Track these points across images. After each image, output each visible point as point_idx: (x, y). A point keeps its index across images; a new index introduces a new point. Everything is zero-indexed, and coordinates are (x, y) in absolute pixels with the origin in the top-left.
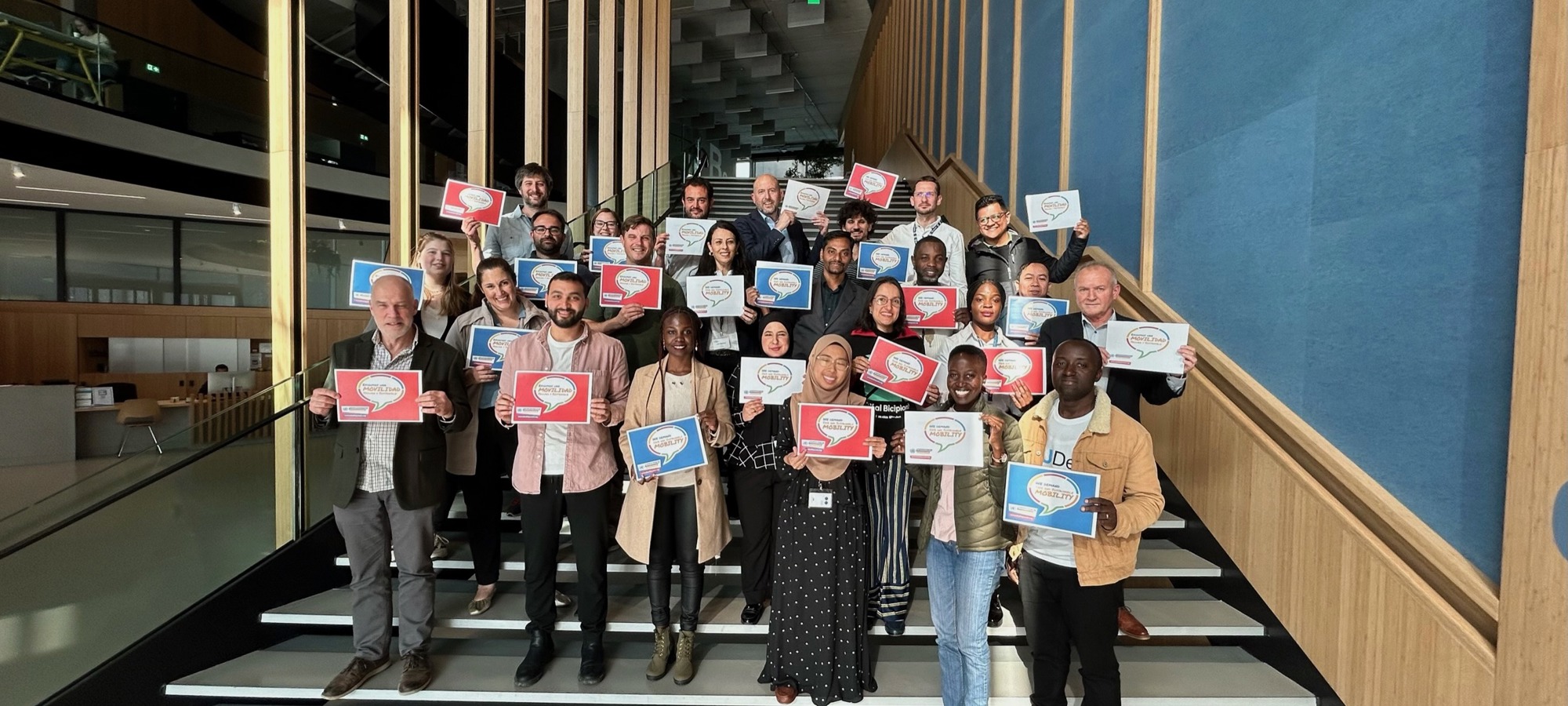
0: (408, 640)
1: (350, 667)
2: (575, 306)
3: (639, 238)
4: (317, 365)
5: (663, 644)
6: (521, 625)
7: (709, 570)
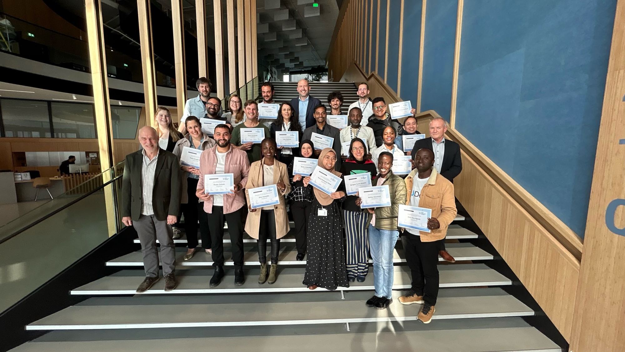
0: (166, 271)
1: (145, 281)
2: (226, 138)
3: (251, 109)
4: (120, 163)
5: (264, 270)
6: (211, 264)
7: (281, 241)
